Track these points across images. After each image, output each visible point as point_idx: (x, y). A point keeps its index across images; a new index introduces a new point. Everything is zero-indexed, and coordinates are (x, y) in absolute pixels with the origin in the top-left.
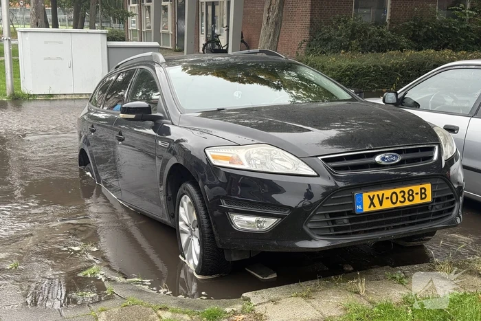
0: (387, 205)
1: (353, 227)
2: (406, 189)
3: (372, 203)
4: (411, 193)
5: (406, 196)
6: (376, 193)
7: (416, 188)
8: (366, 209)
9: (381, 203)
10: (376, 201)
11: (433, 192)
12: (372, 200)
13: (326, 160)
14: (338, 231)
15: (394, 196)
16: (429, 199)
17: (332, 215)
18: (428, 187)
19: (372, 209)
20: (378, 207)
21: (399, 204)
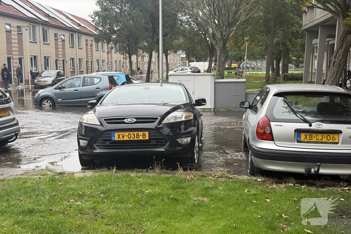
0: (126, 138)
1: (112, 146)
2: (135, 133)
3: (119, 137)
4: (138, 135)
5: (136, 136)
6: (121, 133)
7: (141, 133)
8: (116, 139)
9: (123, 138)
10: (121, 136)
11: (149, 136)
12: (119, 136)
13: (105, 120)
14: (107, 147)
15: (129, 135)
16: (147, 138)
17: (104, 140)
18: (147, 133)
19: (119, 139)
20: (122, 139)
21: (132, 139)
